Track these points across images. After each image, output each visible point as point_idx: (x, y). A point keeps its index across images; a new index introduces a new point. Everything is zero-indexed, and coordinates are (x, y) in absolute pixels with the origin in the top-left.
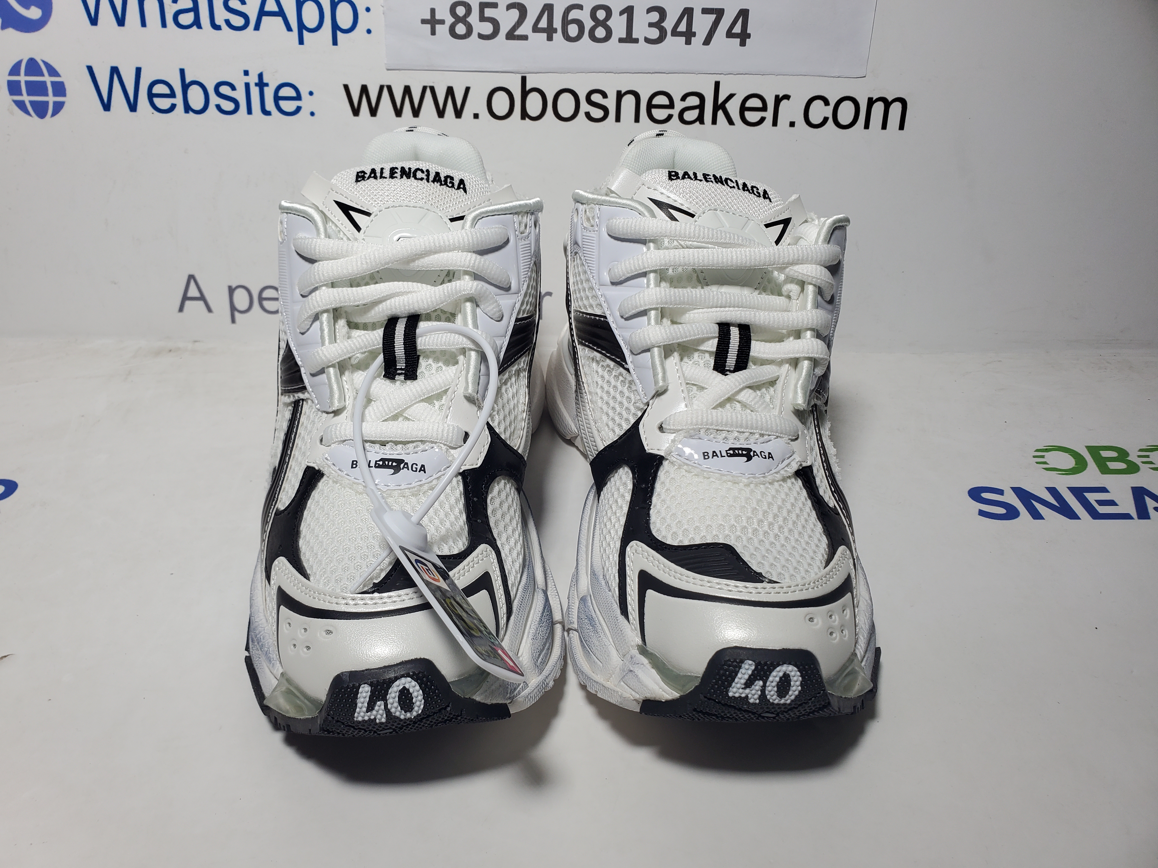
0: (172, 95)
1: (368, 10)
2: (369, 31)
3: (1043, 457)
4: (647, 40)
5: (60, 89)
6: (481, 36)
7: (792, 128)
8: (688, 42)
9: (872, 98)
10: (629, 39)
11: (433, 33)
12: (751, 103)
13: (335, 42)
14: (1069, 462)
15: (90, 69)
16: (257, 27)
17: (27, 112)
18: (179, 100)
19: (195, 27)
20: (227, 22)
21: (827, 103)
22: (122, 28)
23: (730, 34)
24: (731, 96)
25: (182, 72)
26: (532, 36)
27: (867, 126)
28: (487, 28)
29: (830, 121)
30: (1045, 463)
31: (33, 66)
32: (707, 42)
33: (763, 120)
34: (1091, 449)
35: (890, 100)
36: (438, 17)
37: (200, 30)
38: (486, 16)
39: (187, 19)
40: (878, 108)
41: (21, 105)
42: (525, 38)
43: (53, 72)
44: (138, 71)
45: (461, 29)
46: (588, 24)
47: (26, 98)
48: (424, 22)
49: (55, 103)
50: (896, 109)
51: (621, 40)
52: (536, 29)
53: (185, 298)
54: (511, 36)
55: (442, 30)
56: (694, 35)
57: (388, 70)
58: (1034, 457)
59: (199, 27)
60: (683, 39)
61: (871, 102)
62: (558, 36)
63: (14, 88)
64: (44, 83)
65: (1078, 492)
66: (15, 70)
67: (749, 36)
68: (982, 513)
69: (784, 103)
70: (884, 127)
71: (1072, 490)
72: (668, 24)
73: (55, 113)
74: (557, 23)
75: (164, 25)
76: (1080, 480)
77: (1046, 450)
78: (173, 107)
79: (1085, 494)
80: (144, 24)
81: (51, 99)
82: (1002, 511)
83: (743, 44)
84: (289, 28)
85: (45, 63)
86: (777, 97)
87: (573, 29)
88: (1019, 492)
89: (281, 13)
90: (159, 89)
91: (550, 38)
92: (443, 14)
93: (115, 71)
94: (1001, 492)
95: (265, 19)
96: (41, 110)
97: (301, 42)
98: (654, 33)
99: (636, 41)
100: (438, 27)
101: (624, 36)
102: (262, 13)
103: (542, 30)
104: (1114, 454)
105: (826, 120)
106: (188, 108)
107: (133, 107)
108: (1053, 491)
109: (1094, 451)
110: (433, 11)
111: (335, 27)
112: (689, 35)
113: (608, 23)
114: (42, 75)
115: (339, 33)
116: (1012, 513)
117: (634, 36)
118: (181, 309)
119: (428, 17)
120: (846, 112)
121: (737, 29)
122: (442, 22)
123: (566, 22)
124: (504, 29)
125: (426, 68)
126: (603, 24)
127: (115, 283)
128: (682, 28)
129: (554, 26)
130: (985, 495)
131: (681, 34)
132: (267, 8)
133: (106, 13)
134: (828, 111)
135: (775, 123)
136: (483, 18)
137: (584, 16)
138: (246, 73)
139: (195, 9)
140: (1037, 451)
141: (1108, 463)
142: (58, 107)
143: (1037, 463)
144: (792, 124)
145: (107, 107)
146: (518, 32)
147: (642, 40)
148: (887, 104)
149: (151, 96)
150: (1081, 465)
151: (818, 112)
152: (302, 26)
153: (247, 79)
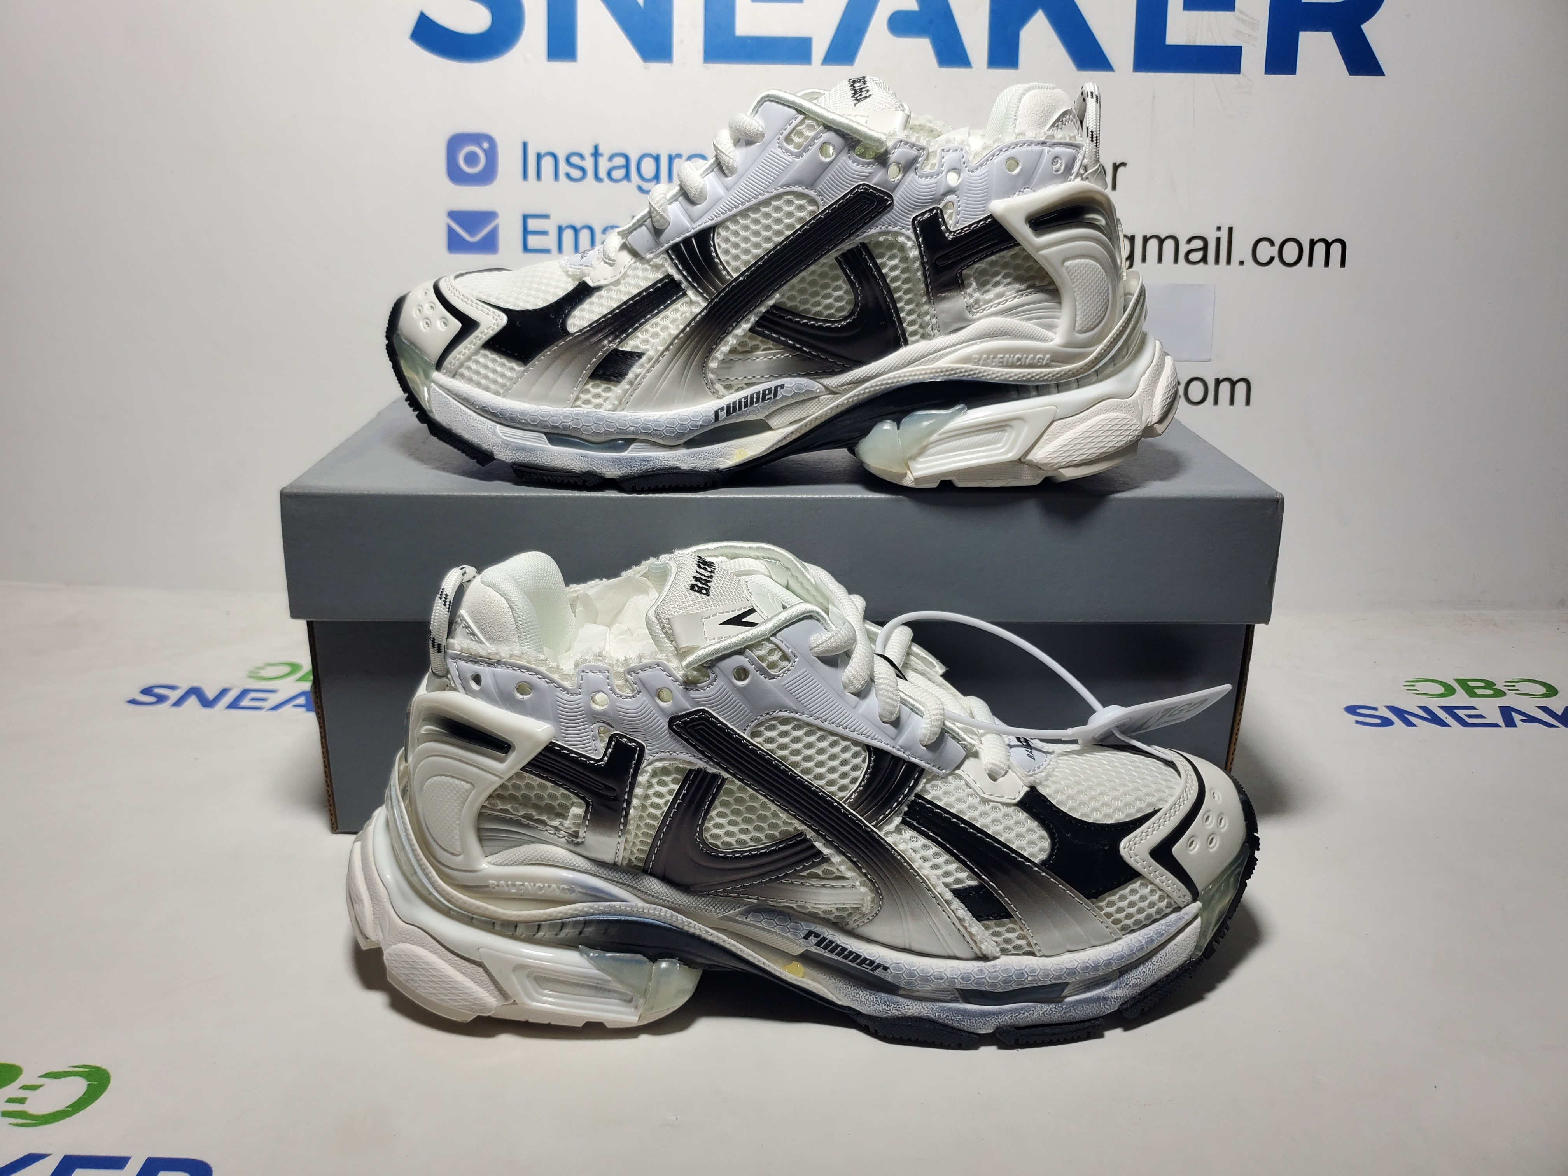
50: (1241, 388)
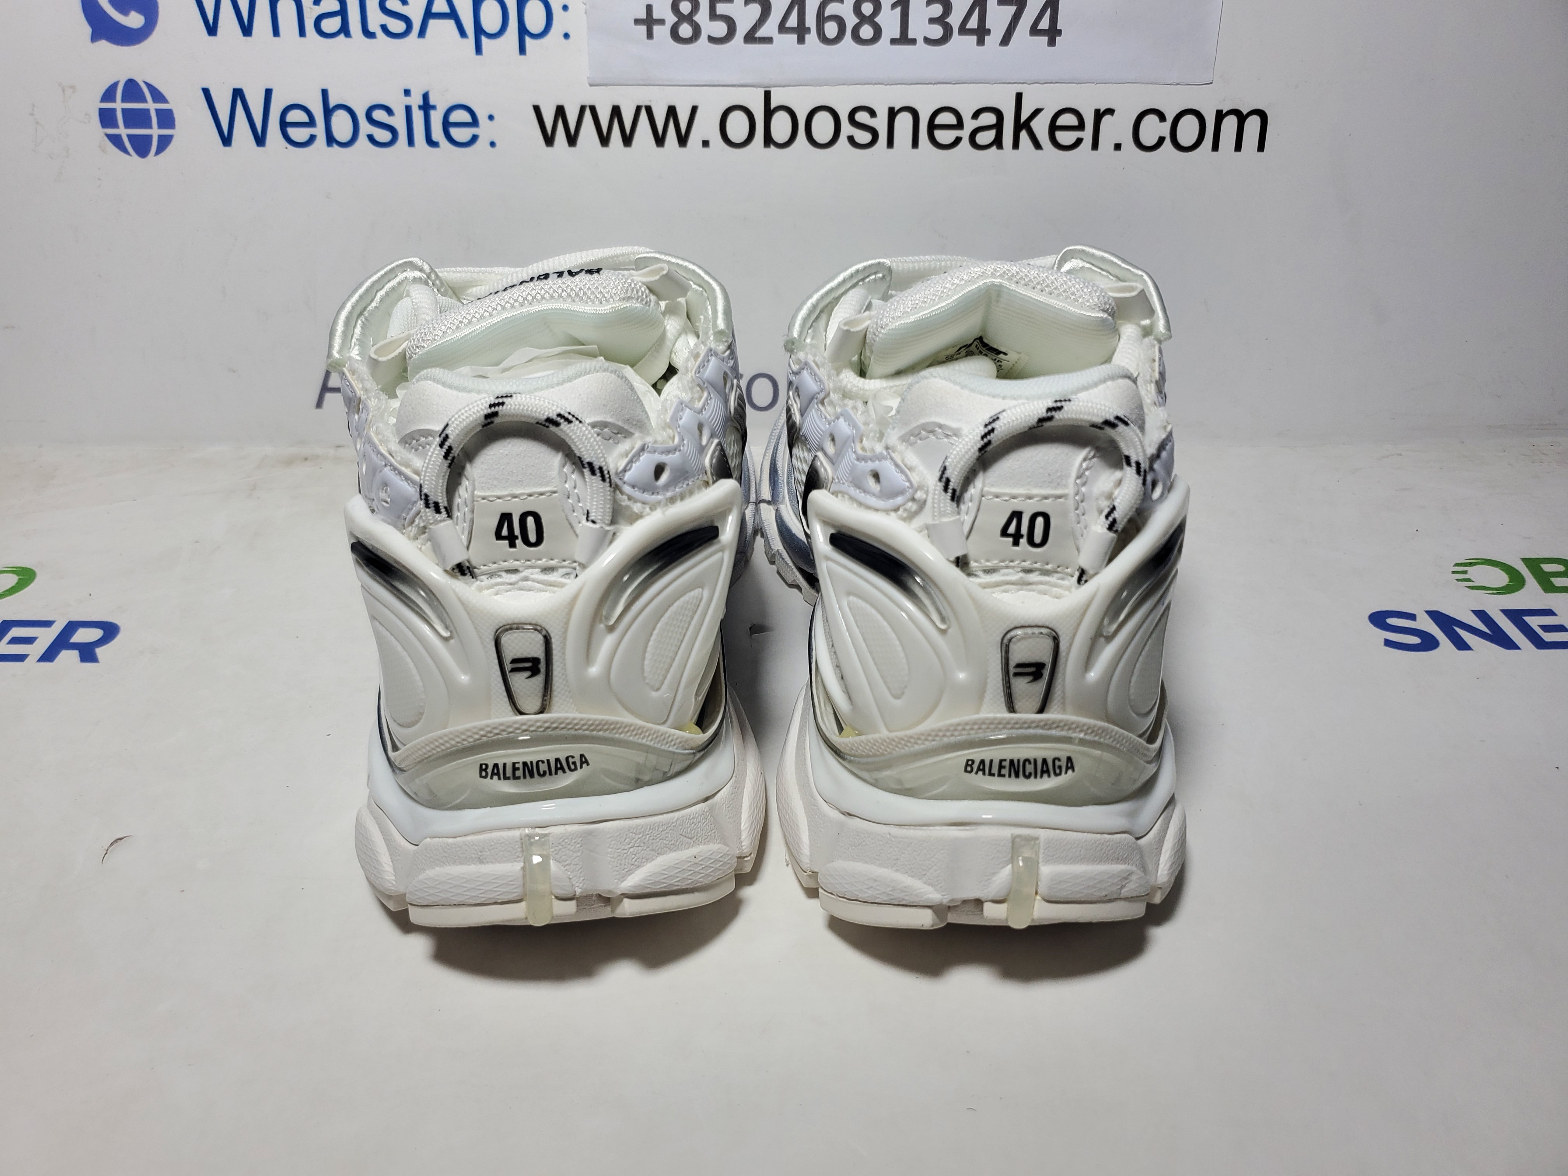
0: (312, 123)
1: (565, 8)
2: (566, 36)
3: (1465, 572)
4: (927, 41)
5: (167, 119)
6: (712, 39)
7: (1117, 152)
8: (981, 42)
9: (1222, 111)
10: (904, 39)
11: (650, 35)
12: (1063, 120)
13: (522, 50)
14: (1501, 579)
15: (206, 92)
16: (422, 33)
17: (124, 150)
18: (319, 130)
19: (342, 36)
20: (384, 28)
21: (1162, 117)
22: (248, 38)
23: (1035, 31)
24: (1037, 112)
25: (325, 93)
26: (778, 38)
27: (1215, 147)
28: (720, 30)
29: (1168, 142)
30: (1469, 580)
31: (132, 90)
32: (1006, 40)
33: (1079, 141)
34: (1527, 562)
35: (1245, 113)
36: (656, 15)
37: (348, 39)
38: (718, 13)
39: (331, 25)
40: (1230, 124)
41: (116, 140)
42: (768, 40)
43: (158, 96)
44: (268, 93)
45: (685, 30)
46: (851, 21)
47: (123, 131)
48: (637, 22)
49: (160, 137)
51: (893, 41)
52: (782, 28)
53: (325, 389)
54: (750, 37)
55: (662, 32)
56: (988, 32)
57: (591, 85)
58: (1454, 573)
59: (348, 34)
60: (974, 38)
61: (1220, 116)
62: (812, 38)
63: (107, 118)
64: (147, 111)
65: (1516, 616)
66: (109, 95)
67: (1059, 32)
68: (1388, 643)
69: (1106, 119)
70: (1238, 147)
71: (1508, 613)
72: (955, 20)
73: (160, 149)
74: (811, 21)
75: (302, 32)
76: (1517, 601)
77: (1470, 564)
78: (312, 138)
79: (1524, 618)
80: (276, 32)
81: (155, 132)
82: (1415, 640)
83: (1052, 43)
84: (463, 33)
85: (149, 86)
86: (1097, 111)
87: (831, 29)
88: (1436, 616)
89: (453, 14)
90: (295, 116)
91: (801, 40)
92: (663, 10)
93: (238, 94)
94: (1412, 617)
95: (432, 23)
96: (141, 146)
97: (479, 50)
98: (937, 32)
99: (913, 42)
100: (656, 29)
101: (897, 35)
102: (429, 14)
103: (791, 30)
104: (1560, 568)
105: (1161, 140)
106: (331, 140)
107: (260, 140)
108: (1481, 614)
109: (1533, 564)
110: (649, 8)
111: (523, 31)
112: (982, 33)
113: (877, 20)
114: (144, 100)
115: (528, 40)
116: (1428, 643)
117: (911, 36)
118: (319, 404)
119: (643, 15)
120: (1188, 130)
121: (1044, 24)
122: (661, 22)
123: (821, 19)
124: (742, 30)
125: (641, 83)
126: (870, 20)
127: (234, 371)
128: (973, 23)
129: (807, 26)
130: (1392, 621)
131: (971, 32)
132: (436, 9)
133: (228, 20)
134: (1164, 129)
135: (1095, 146)
136: (714, 16)
137: (845, 10)
138: (407, 93)
139: (343, 12)
140: (1457, 565)
141: (1553, 579)
142: (165, 142)
143: (1458, 580)
144: (1118, 147)
145: (227, 140)
146: (761, 33)
147: (920, 41)
148: (1242, 118)
149: (284, 125)
150: (1516, 582)
151: (1152, 130)
152: (479, 31)
153: (408, 101)
